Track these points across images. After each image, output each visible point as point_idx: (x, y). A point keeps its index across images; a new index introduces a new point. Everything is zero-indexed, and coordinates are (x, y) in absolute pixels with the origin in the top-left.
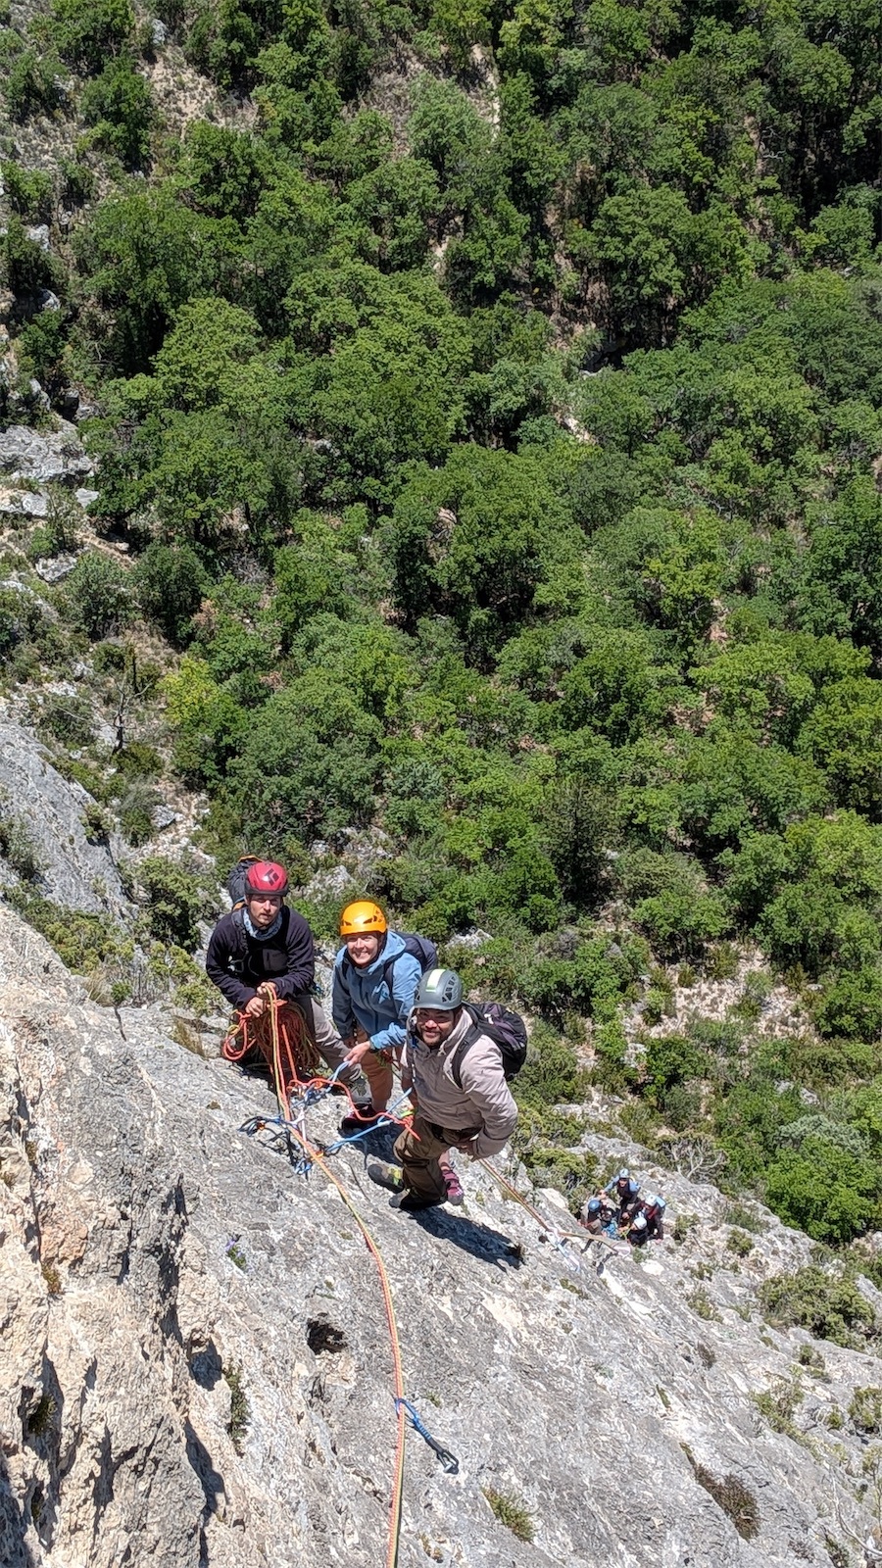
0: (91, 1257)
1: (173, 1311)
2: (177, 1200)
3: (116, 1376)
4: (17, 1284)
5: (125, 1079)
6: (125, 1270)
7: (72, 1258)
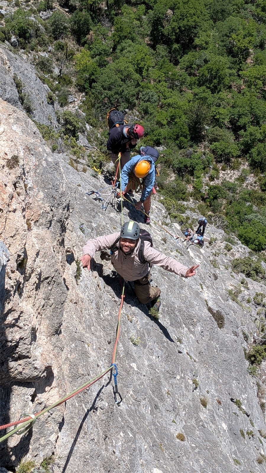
0: (41, 221)
1: (63, 240)
2: (68, 207)
3: (45, 256)
4: (19, 224)
5: (56, 169)
6: (50, 226)
7: (35, 220)
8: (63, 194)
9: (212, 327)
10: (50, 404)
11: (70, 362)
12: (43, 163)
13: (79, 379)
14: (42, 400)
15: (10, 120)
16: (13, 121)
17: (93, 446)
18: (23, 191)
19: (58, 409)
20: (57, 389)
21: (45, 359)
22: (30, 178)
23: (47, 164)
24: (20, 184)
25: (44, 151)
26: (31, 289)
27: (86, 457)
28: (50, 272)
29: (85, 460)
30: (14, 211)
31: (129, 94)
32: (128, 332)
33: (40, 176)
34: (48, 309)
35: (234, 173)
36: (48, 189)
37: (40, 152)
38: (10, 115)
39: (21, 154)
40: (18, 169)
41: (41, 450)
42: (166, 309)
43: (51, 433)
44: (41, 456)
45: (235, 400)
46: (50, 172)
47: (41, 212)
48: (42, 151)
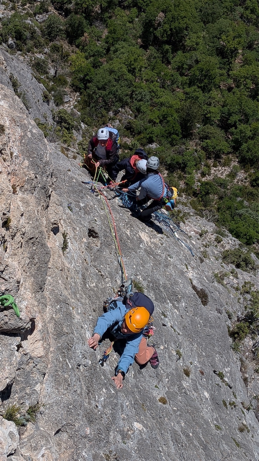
2: (51, 175)
3: (29, 218)
5: (40, 140)
7: (21, 186)
8: (47, 163)
9: (195, 304)
10: (35, 356)
11: (55, 321)
12: (28, 134)
13: (63, 337)
14: (28, 351)
16: (1, 97)
17: (76, 397)
18: (8, 158)
19: (42, 360)
20: (41, 342)
21: (30, 311)
22: (15, 148)
23: (32, 135)
24: (5, 151)
25: (29, 123)
26: (17, 248)
27: (70, 407)
28: (34, 233)
29: (69, 410)
31: (123, 93)
33: (25, 146)
34: (33, 268)
36: (32, 158)
37: (25, 124)
39: (7, 124)
40: (4, 137)
41: (27, 399)
42: (151, 285)
43: (37, 383)
44: (27, 404)
45: (218, 373)
46: (34, 142)
47: (26, 179)
48: (27, 123)
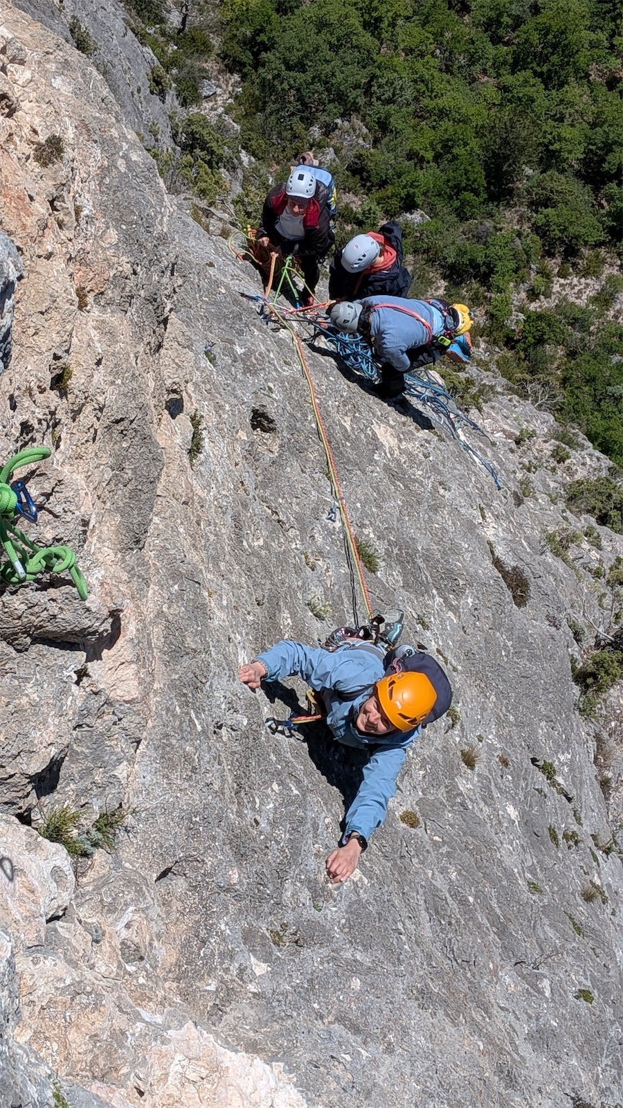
2: (172, 270)
3: (116, 371)
4: (58, 287)
5: (148, 181)
7: (97, 291)
8: (162, 240)
9: (498, 600)
10: (118, 698)
11: (168, 621)
12: (119, 163)
13: (185, 658)
14: (101, 686)
15: (48, 66)
16: (54, 68)
17: (210, 798)
18: (69, 220)
19: (135, 709)
20: (133, 666)
21: (109, 594)
22: (87, 196)
23: (128, 167)
24: (64, 201)
25: (123, 137)
26: (83, 441)
27: (194, 819)
28: (125, 409)
29: (192, 826)
30: (49, 256)
31: (347, 81)
32: (304, 588)
33: (111, 193)
34: (120, 492)
35: (587, 285)
36: (127, 223)
37: (112, 139)
38: (47, 53)
39: (70, 134)
40: (60, 167)
41: (96, 796)
42: (396, 551)
43: (119, 761)
44: (96, 808)
45: (541, 763)
46: (134, 185)
47: (112, 275)
48: (117, 136)
